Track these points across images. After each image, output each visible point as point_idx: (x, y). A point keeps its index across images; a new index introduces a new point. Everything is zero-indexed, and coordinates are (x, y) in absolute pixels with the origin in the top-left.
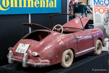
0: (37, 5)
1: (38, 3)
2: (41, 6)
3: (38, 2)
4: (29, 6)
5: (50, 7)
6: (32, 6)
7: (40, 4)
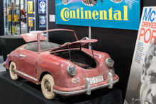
0: (96, 17)
1: (97, 14)
2: (101, 18)
3: (97, 12)
4: (86, 18)
5: (116, 19)
6: (90, 18)
7: (99, 16)
